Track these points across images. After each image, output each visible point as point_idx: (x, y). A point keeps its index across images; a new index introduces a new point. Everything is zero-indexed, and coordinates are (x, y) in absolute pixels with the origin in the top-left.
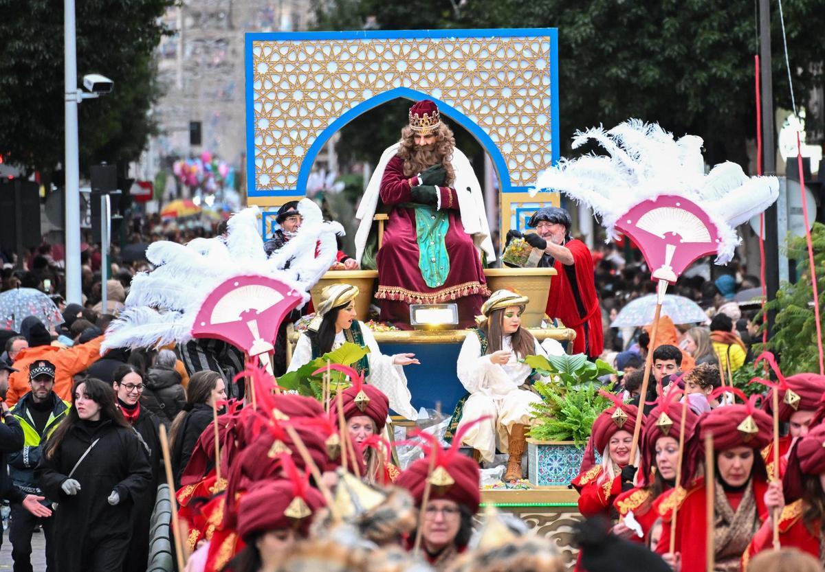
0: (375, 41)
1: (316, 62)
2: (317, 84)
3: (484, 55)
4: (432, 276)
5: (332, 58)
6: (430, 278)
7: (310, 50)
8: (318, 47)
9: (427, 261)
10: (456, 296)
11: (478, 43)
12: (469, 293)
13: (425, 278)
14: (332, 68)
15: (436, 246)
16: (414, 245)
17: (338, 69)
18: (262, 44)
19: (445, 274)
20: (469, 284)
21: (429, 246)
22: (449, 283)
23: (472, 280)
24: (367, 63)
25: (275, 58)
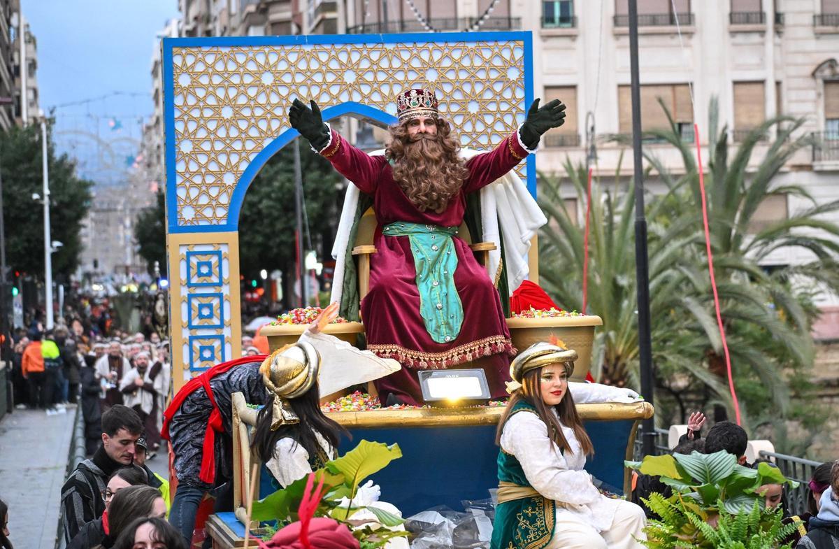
0: (317, 47)
1: (249, 73)
2: (250, 99)
3: (447, 63)
4: (439, 327)
5: (268, 68)
6: (436, 331)
7: (241, 59)
8: (251, 55)
9: (431, 308)
10: (474, 356)
11: (440, 49)
12: (493, 351)
13: (429, 330)
14: (268, 79)
15: (441, 288)
16: (411, 287)
17: (275, 81)
18: (184, 51)
19: (457, 326)
20: (491, 339)
21: (432, 288)
22: (463, 338)
23: (495, 333)
24: (309, 74)
25: (200, 68)
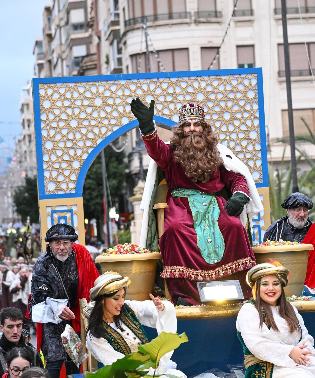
0: (129, 81)
1: (86, 98)
2: (87, 114)
3: (209, 89)
4: (210, 254)
5: (98, 96)
6: (208, 256)
7: (81, 90)
8: (87, 87)
10: (232, 271)
11: (205, 80)
13: (203, 256)
14: (98, 102)
15: (210, 229)
16: (191, 229)
17: (103, 103)
18: (46, 86)
19: (221, 253)
20: (243, 260)
21: (204, 229)
22: (225, 261)
23: (245, 256)
24: (124, 98)
25: (56, 96)
